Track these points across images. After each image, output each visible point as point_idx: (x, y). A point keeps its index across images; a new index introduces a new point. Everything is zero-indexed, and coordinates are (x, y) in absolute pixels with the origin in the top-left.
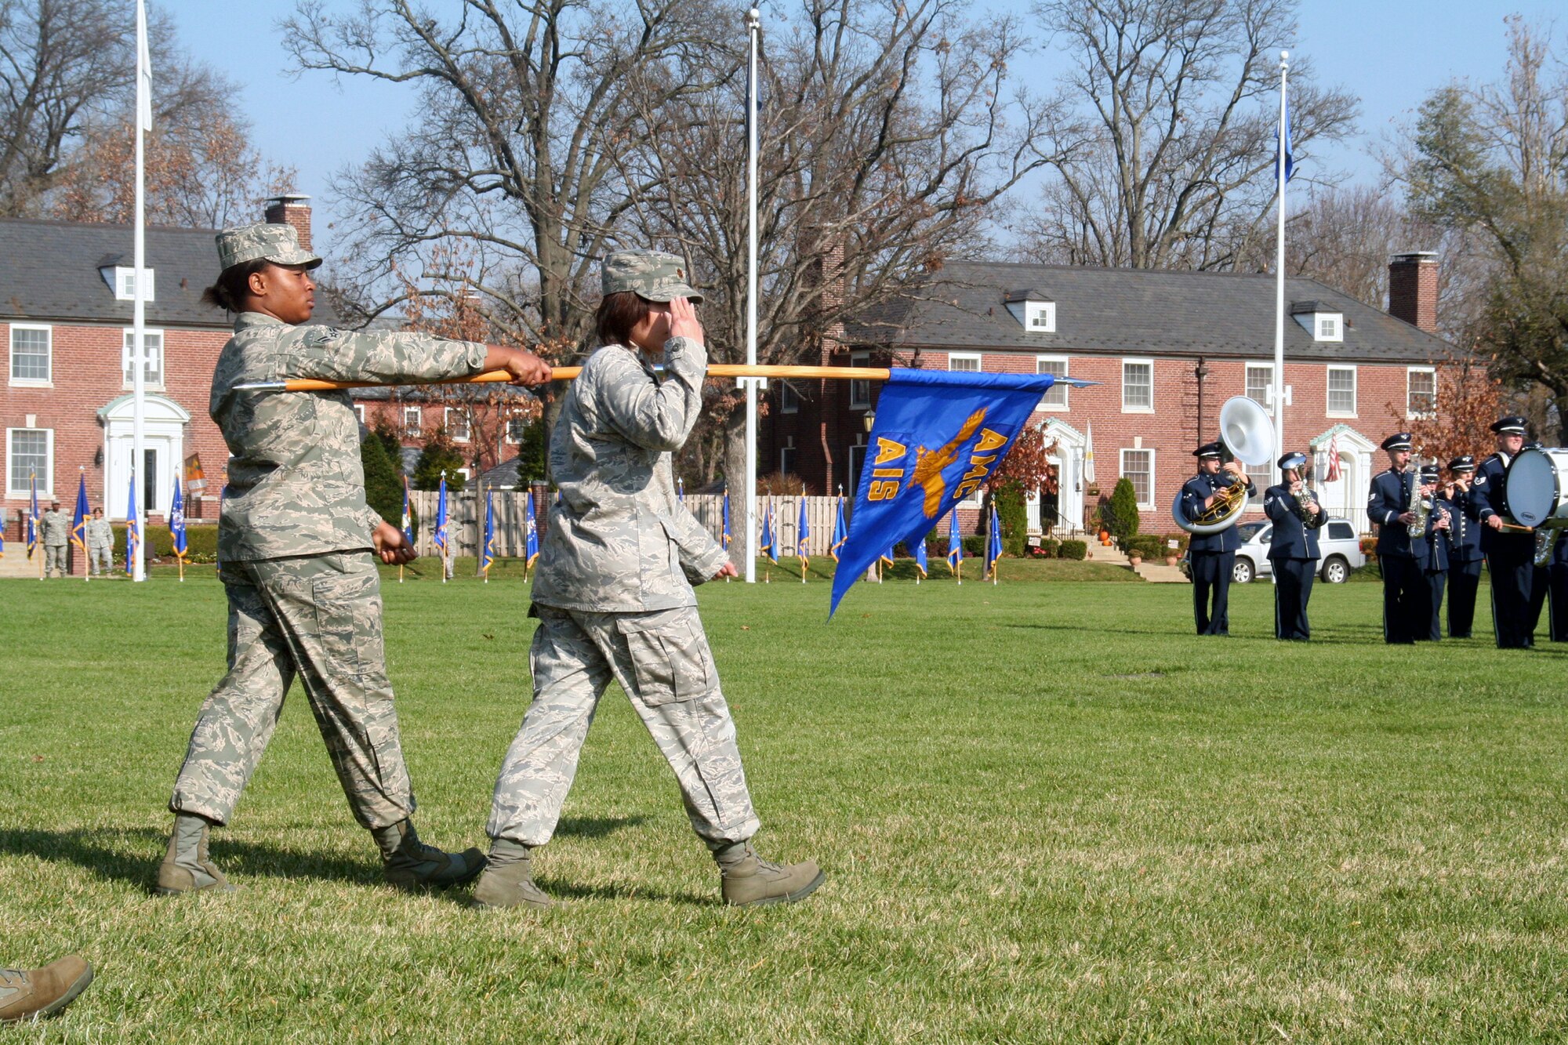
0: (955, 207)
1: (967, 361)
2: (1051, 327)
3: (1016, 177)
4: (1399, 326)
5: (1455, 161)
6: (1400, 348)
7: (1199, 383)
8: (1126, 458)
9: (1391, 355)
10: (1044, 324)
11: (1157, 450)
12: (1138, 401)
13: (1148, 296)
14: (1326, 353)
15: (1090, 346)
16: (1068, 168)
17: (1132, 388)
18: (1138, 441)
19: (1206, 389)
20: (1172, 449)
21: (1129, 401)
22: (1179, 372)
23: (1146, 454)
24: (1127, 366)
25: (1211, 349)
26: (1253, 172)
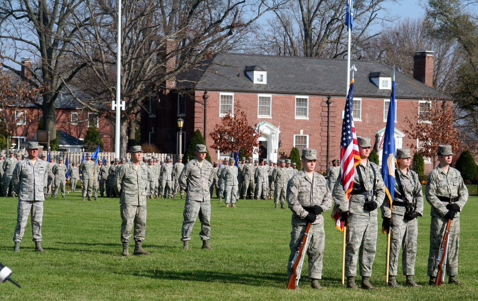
0: (231, 27)
1: (228, 96)
2: (265, 82)
3: (259, 15)
4: (416, 83)
5: (445, 12)
6: (416, 92)
7: (328, 107)
8: (296, 139)
9: (412, 96)
10: (262, 81)
11: (310, 135)
12: (302, 114)
13: (308, 69)
14: (383, 95)
15: (281, 90)
16: (278, 12)
17: (299, 108)
18: (302, 131)
19: (331, 109)
20: (317, 135)
21: (299, 114)
22: (320, 102)
23: (305, 137)
24: (297, 99)
25: (333, 92)
26: (359, 15)
